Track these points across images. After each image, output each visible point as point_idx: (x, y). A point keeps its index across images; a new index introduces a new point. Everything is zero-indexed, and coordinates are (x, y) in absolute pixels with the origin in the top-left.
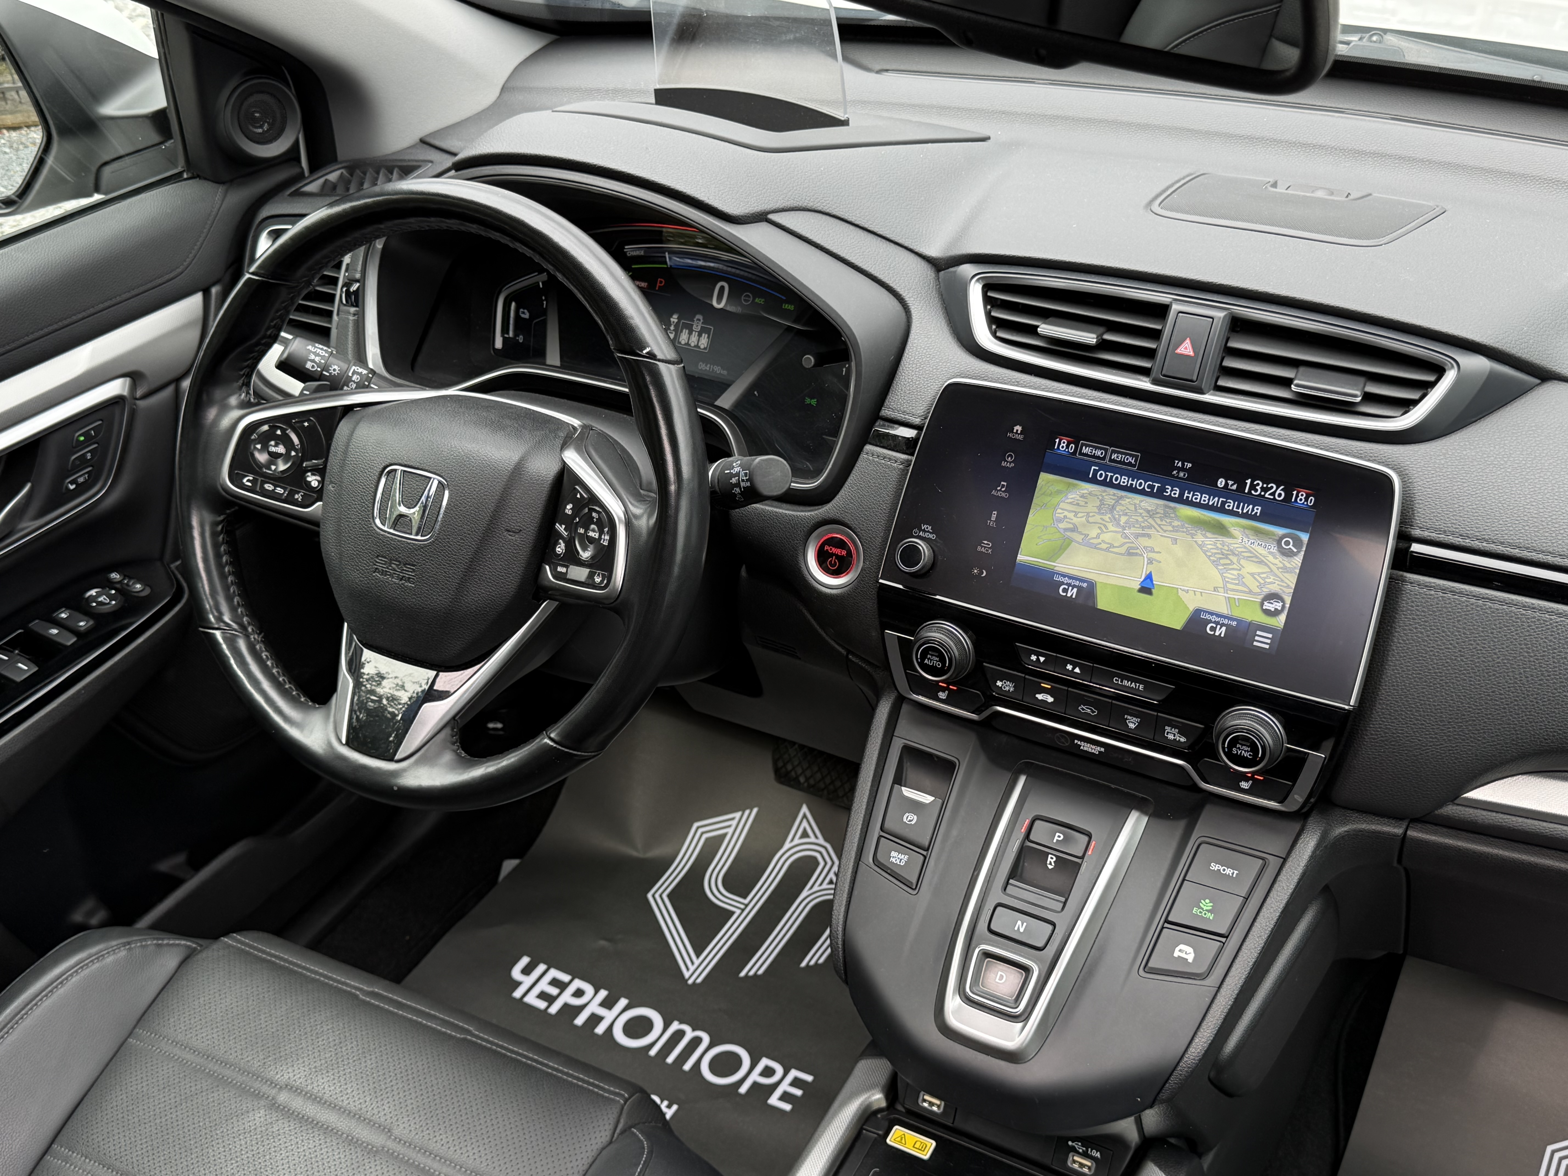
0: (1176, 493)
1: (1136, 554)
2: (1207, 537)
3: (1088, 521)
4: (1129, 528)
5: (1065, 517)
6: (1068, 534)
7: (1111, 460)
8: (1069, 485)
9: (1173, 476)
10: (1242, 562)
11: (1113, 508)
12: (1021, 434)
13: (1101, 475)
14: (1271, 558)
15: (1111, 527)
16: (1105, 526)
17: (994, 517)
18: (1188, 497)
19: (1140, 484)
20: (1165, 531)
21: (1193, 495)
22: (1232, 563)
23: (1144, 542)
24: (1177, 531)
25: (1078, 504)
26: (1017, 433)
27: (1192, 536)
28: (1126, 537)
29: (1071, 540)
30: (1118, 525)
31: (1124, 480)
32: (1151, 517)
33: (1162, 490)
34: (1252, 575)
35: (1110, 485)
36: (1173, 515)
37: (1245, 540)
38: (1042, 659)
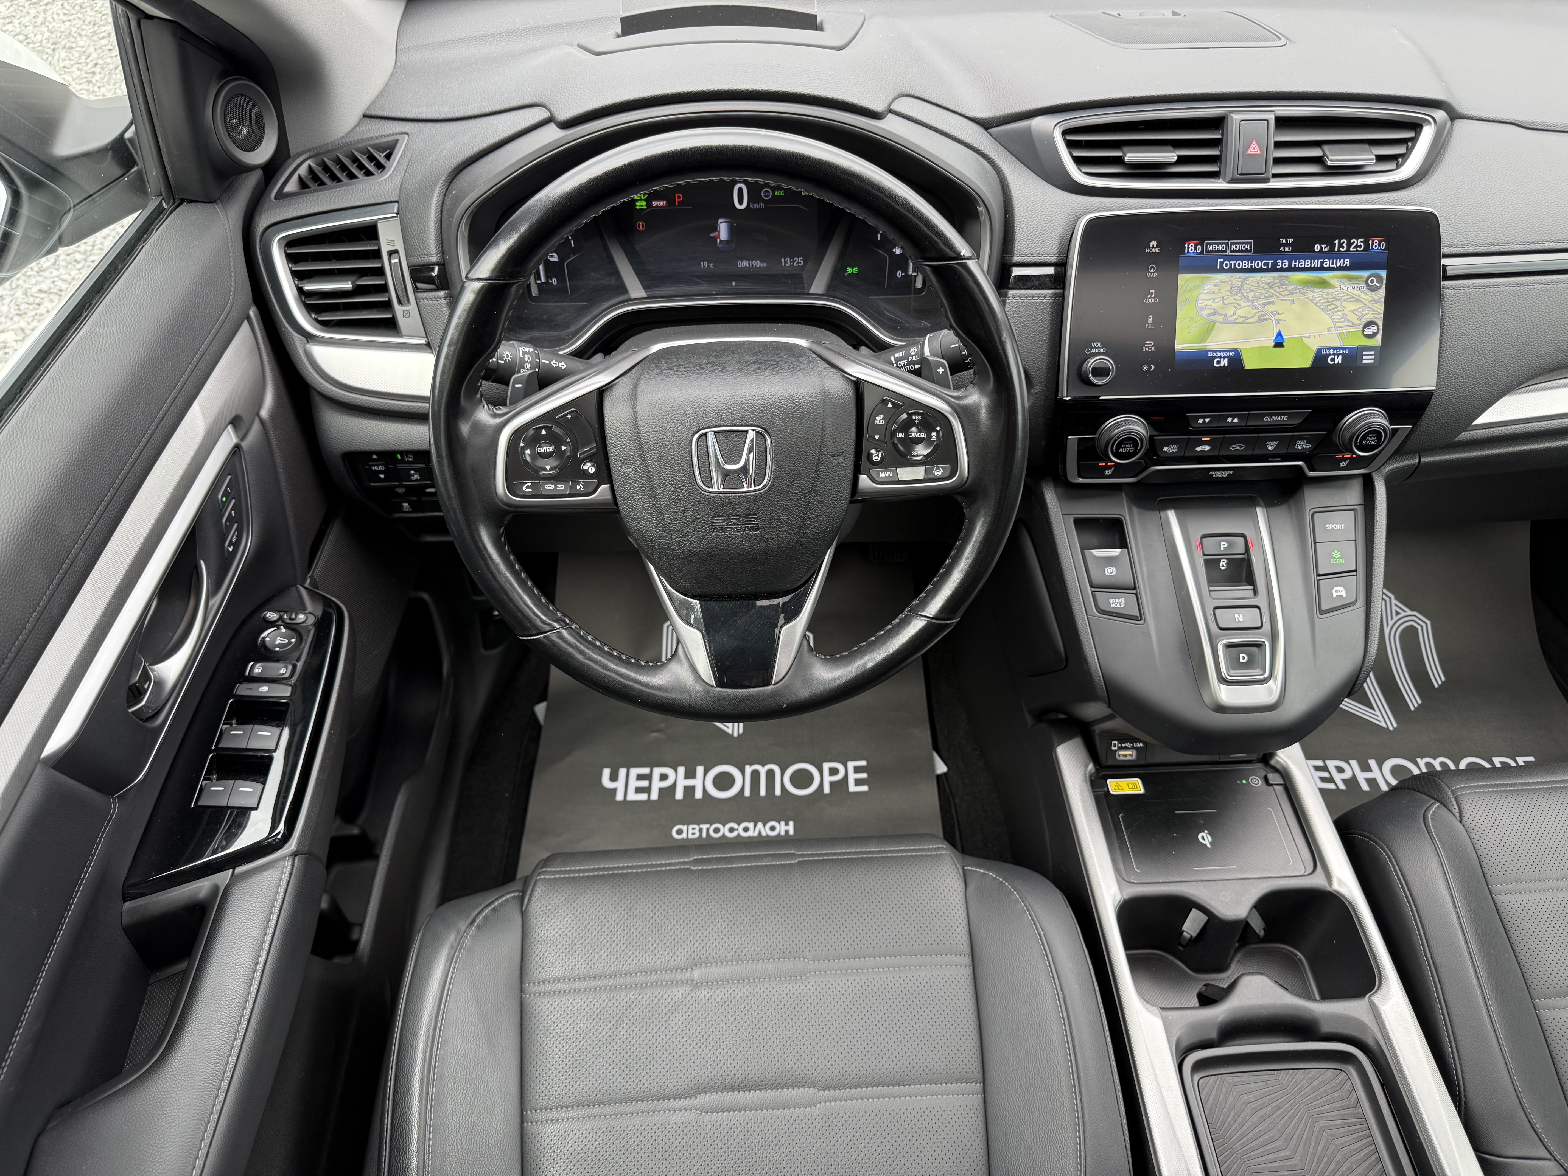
0: (1286, 264)
1: (1266, 319)
2: (1315, 292)
3: (1224, 304)
4: (1257, 301)
5: (1206, 305)
6: (1211, 318)
7: (1232, 251)
8: (1203, 279)
9: (1281, 252)
10: (1344, 304)
11: (1241, 289)
12: (1157, 247)
13: (1227, 264)
14: (1363, 296)
15: (1243, 304)
16: (1238, 304)
17: (1150, 321)
18: (1295, 265)
19: (1258, 264)
20: (1284, 296)
21: (1299, 262)
22: (1337, 307)
23: (1270, 308)
24: (1292, 293)
25: (1213, 293)
26: (1153, 247)
27: (1304, 294)
28: (1256, 308)
29: (1214, 322)
30: (1248, 301)
31: (1245, 264)
32: (1271, 287)
33: (1275, 264)
34: (1353, 312)
35: (1235, 270)
36: (1287, 282)
37: (1343, 287)
38: (1207, 420)
